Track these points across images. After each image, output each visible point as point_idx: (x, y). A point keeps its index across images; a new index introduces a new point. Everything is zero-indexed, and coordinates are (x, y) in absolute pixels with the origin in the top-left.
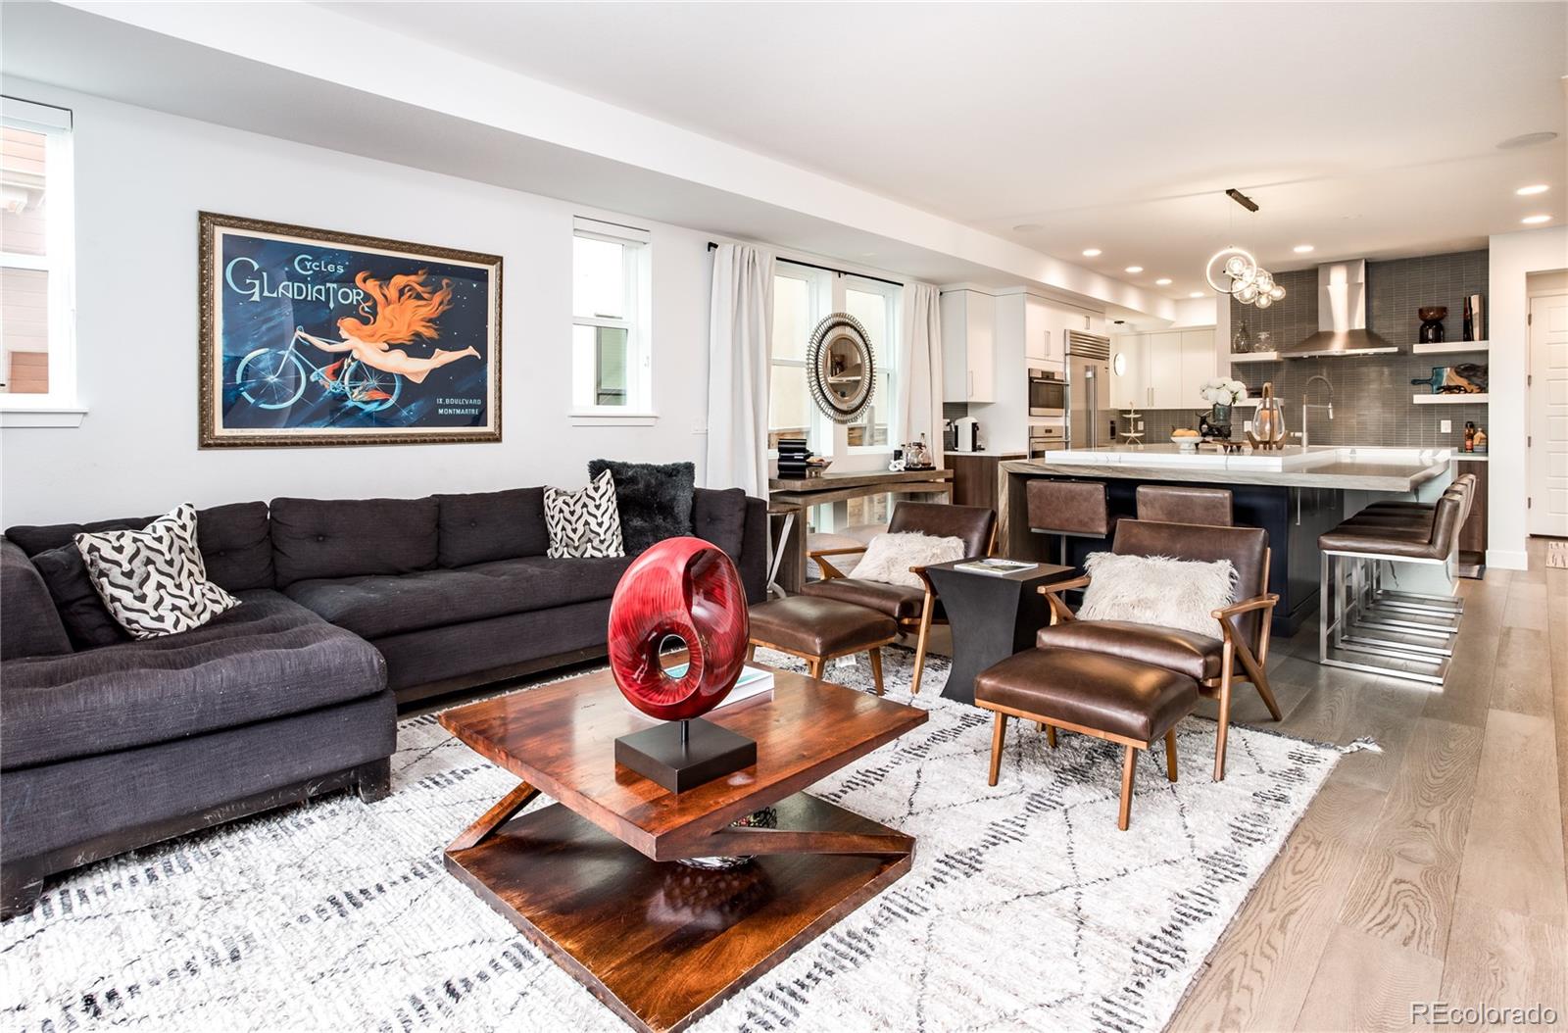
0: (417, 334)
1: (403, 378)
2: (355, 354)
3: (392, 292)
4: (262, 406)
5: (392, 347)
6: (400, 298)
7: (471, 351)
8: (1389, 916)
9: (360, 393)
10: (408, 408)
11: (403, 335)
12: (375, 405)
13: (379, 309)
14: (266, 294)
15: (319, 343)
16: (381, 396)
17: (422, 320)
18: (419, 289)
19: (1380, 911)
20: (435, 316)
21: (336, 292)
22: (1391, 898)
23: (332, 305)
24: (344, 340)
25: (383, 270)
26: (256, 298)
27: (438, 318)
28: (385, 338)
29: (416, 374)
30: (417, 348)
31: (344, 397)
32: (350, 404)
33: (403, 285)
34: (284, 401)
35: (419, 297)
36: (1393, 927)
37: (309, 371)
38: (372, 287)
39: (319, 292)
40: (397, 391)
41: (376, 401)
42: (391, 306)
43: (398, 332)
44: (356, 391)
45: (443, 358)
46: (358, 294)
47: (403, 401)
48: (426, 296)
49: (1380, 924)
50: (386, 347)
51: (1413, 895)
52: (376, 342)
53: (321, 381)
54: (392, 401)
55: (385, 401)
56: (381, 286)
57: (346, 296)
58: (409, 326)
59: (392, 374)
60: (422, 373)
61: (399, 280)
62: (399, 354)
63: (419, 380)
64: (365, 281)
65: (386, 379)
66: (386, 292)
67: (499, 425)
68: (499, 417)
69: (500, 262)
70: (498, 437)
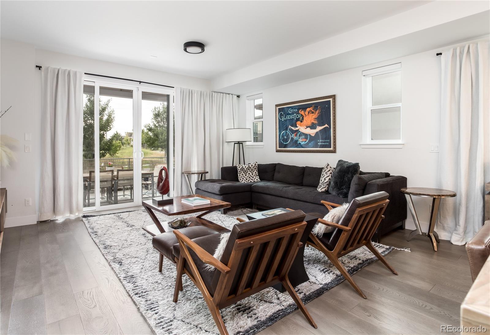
0: (313, 123)
1: (310, 135)
2: (300, 130)
3: (307, 113)
4: (284, 143)
5: (307, 127)
6: (308, 114)
7: (326, 125)
8: (90, 295)
9: (301, 139)
10: (311, 143)
11: (309, 124)
12: (304, 142)
13: (304, 118)
14: (284, 119)
15: (293, 128)
16: (305, 140)
17: (314, 119)
18: (313, 110)
19: (93, 295)
20: (316, 117)
21: (296, 116)
22: (93, 300)
23: (295, 119)
24: (297, 127)
25: (304, 108)
26: (283, 120)
27: (317, 118)
28: (306, 125)
29: (313, 134)
30: (313, 127)
31: (297, 141)
32: (298, 142)
33: (309, 110)
34: (287, 142)
35: (313, 113)
36: (88, 293)
37: (291, 135)
38: (302, 112)
39: (293, 116)
40: (308, 139)
41: (304, 141)
42: (307, 117)
43: (308, 123)
44: (300, 139)
45: (319, 128)
46: (300, 115)
47: (310, 141)
48: (314, 112)
49: (91, 292)
50: (306, 127)
51: (90, 305)
52: (304, 126)
53: (293, 137)
54: (307, 141)
55: (305, 141)
56: (304, 112)
57: (298, 116)
58: (311, 121)
59: (307, 134)
60: (314, 133)
61: (308, 109)
62: (309, 129)
63: (313, 135)
64: (301, 111)
65: (306, 135)
66: (305, 113)
67: (335, 148)
68: (335, 145)
69: (334, 97)
70: (334, 151)
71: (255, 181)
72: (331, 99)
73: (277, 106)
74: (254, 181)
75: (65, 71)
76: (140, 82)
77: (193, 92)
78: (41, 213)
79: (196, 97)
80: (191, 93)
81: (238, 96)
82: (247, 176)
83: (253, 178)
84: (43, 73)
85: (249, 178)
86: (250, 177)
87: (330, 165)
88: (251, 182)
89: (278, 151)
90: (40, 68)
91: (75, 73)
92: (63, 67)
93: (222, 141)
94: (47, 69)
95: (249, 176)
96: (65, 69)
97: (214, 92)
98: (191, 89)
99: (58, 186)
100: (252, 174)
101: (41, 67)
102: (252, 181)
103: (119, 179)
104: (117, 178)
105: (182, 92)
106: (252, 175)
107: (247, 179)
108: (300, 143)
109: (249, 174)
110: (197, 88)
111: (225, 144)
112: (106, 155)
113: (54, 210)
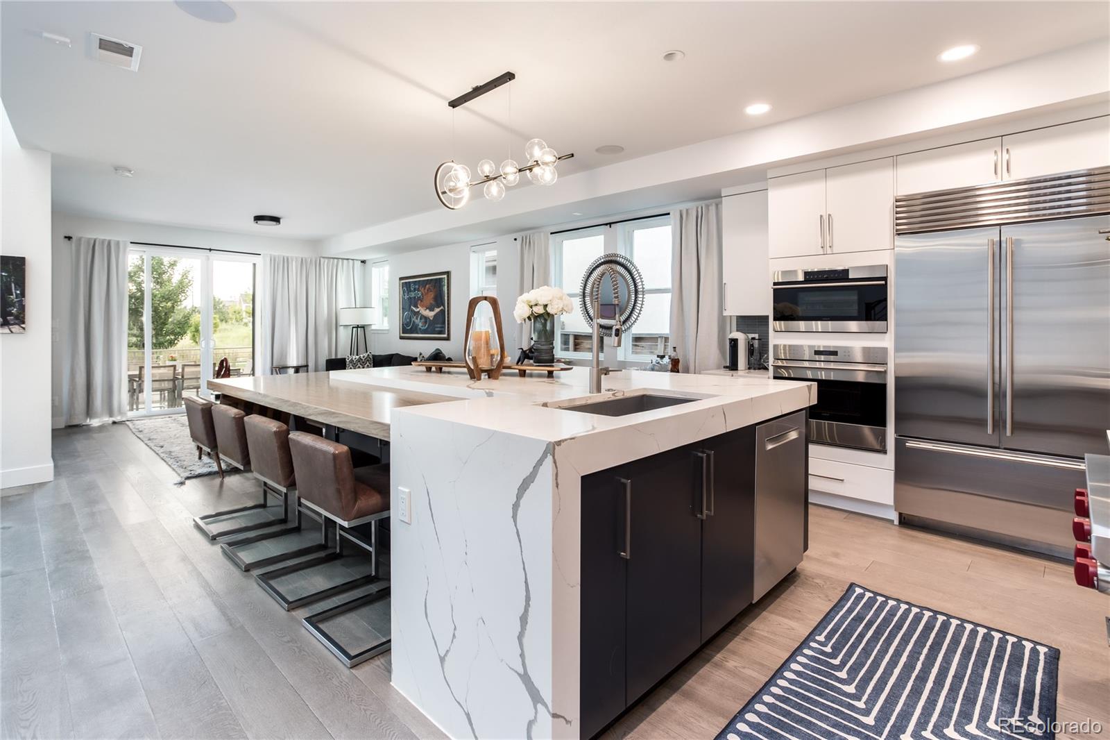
0: (431, 303)
1: (428, 318)
2: (420, 312)
4: (407, 328)
5: (427, 308)
6: (428, 293)
7: (442, 307)
9: (421, 323)
10: (429, 328)
11: (428, 304)
13: (424, 297)
15: (414, 309)
16: (425, 324)
17: (431, 298)
18: (430, 288)
20: (433, 297)
24: (418, 308)
26: (406, 298)
28: (425, 305)
31: (418, 325)
32: (419, 327)
33: (428, 288)
34: (410, 326)
35: (431, 291)
38: (423, 290)
41: (424, 326)
42: (426, 295)
45: (437, 310)
47: (428, 326)
50: (425, 308)
52: (423, 307)
53: (415, 320)
54: (426, 326)
56: (425, 290)
58: (429, 301)
59: (426, 317)
60: (432, 316)
61: (427, 285)
62: (428, 310)
63: (431, 318)
64: (422, 288)
67: (449, 334)
68: (449, 331)
69: (448, 273)
70: (448, 339)
72: (445, 276)
73: (401, 279)
75: (103, 241)
76: (210, 250)
77: (290, 260)
78: (71, 416)
79: (294, 267)
80: (286, 261)
81: (363, 262)
84: (73, 245)
87: (423, 354)
89: (401, 338)
90: (69, 238)
91: (118, 243)
92: (101, 236)
93: (334, 324)
94: (80, 239)
96: (103, 238)
97: (324, 258)
98: (286, 255)
99: (94, 382)
101: (71, 238)
103: (185, 377)
104: (183, 377)
105: (273, 260)
108: (420, 329)
109: (359, 367)
110: (295, 254)
111: (341, 329)
112: (177, 343)
113: (89, 412)
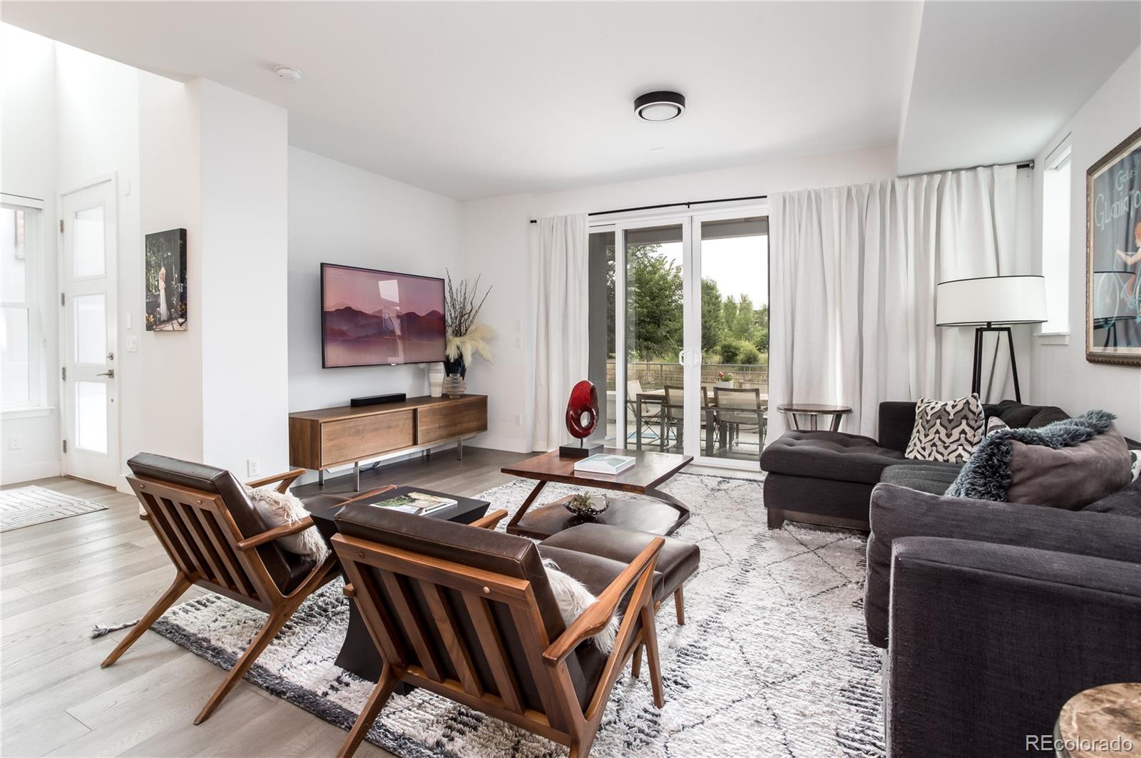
14: (1106, 221)
26: (1103, 227)
53: (1125, 298)
71: (948, 461)
73: (1092, 171)
74: (945, 458)
75: (561, 218)
76: (688, 204)
82: (929, 438)
83: (946, 448)
84: (538, 230)
85: (934, 445)
86: (939, 443)
88: (936, 459)
89: (1092, 360)
90: (535, 222)
91: (575, 218)
94: (542, 222)
95: (936, 439)
96: (562, 215)
100: (949, 436)
102: (940, 458)
106: (945, 439)
107: (924, 449)
109: (937, 432)
